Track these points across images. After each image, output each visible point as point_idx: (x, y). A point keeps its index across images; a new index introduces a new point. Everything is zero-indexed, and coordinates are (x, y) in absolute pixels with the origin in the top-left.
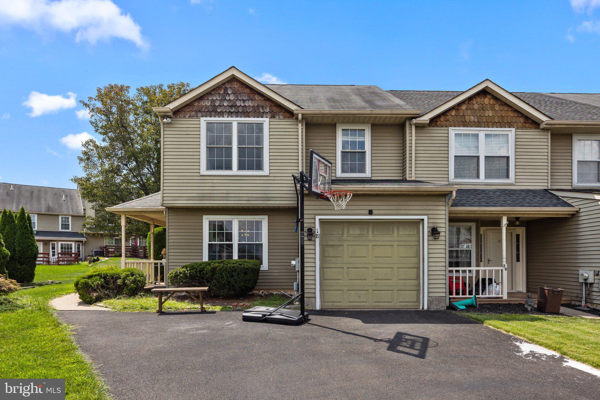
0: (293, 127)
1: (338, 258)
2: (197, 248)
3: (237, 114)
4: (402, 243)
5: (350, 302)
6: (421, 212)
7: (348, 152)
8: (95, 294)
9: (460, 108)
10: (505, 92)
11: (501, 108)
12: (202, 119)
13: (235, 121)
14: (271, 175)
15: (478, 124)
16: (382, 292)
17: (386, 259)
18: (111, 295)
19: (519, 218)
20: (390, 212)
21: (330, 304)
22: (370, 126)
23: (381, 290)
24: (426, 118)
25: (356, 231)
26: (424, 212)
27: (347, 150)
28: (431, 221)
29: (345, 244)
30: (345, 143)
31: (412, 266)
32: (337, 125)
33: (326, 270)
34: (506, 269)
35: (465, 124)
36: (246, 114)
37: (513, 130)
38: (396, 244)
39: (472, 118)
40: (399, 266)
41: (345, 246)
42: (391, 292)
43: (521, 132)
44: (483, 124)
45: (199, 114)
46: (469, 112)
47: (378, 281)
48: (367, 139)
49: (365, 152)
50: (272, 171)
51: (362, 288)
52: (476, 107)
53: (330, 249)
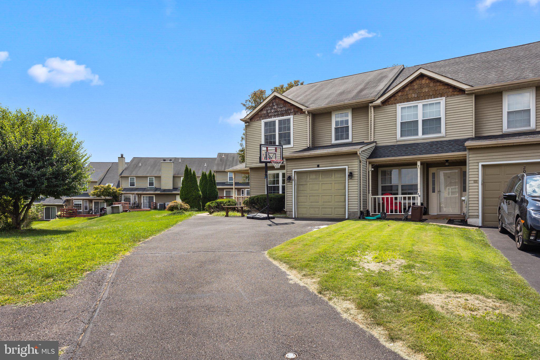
0: (304, 118)
1: (305, 191)
2: (263, 188)
3: (278, 115)
4: (337, 182)
5: (311, 214)
6: (344, 164)
7: (339, 128)
8: (212, 210)
9: (404, 90)
10: (435, 74)
11: (435, 85)
12: (262, 121)
13: (277, 119)
14: (294, 147)
15: (418, 99)
16: (326, 209)
17: (328, 191)
18: (219, 210)
19: (448, 160)
20: (328, 165)
21: (301, 215)
22: (351, 109)
23: (326, 208)
24: (379, 102)
25: (313, 176)
26: (346, 164)
27: (338, 127)
28: (350, 169)
29: (308, 183)
30: (337, 123)
31: (342, 194)
32: (332, 112)
33: (299, 197)
34: (419, 196)
35: (408, 100)
36: (283, 115)
37: (444, 98)
38: (333, 182)
39: (413, 95)
40: (335, 194)
41: (308, 184)
42: (331, 209)
43: (449, 99)
44: (421, 98)
45: (261, 118)
46: (411, 91)
47: (324, 203)
48: (350, 118)
49: (348, 126)
50: (294, 145)
51: (316, 207)
52: (416, 87)
53: (301, 186)
